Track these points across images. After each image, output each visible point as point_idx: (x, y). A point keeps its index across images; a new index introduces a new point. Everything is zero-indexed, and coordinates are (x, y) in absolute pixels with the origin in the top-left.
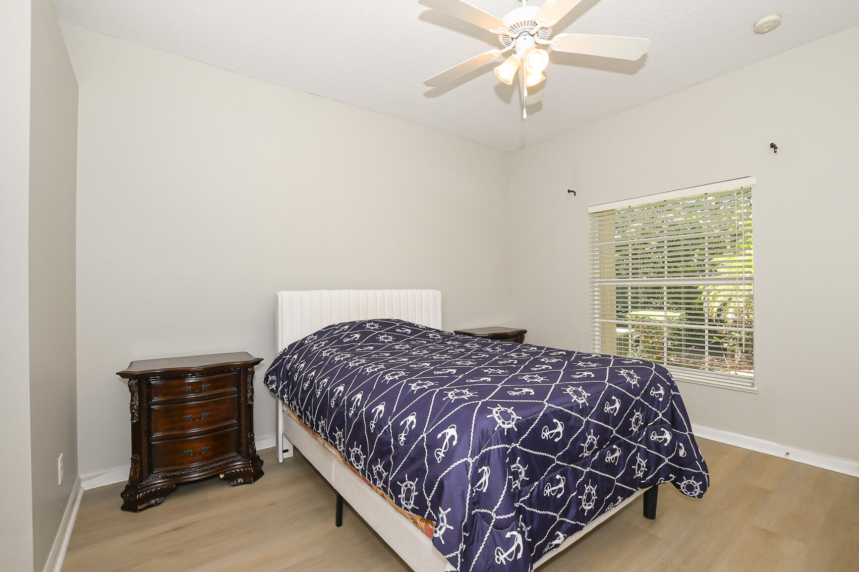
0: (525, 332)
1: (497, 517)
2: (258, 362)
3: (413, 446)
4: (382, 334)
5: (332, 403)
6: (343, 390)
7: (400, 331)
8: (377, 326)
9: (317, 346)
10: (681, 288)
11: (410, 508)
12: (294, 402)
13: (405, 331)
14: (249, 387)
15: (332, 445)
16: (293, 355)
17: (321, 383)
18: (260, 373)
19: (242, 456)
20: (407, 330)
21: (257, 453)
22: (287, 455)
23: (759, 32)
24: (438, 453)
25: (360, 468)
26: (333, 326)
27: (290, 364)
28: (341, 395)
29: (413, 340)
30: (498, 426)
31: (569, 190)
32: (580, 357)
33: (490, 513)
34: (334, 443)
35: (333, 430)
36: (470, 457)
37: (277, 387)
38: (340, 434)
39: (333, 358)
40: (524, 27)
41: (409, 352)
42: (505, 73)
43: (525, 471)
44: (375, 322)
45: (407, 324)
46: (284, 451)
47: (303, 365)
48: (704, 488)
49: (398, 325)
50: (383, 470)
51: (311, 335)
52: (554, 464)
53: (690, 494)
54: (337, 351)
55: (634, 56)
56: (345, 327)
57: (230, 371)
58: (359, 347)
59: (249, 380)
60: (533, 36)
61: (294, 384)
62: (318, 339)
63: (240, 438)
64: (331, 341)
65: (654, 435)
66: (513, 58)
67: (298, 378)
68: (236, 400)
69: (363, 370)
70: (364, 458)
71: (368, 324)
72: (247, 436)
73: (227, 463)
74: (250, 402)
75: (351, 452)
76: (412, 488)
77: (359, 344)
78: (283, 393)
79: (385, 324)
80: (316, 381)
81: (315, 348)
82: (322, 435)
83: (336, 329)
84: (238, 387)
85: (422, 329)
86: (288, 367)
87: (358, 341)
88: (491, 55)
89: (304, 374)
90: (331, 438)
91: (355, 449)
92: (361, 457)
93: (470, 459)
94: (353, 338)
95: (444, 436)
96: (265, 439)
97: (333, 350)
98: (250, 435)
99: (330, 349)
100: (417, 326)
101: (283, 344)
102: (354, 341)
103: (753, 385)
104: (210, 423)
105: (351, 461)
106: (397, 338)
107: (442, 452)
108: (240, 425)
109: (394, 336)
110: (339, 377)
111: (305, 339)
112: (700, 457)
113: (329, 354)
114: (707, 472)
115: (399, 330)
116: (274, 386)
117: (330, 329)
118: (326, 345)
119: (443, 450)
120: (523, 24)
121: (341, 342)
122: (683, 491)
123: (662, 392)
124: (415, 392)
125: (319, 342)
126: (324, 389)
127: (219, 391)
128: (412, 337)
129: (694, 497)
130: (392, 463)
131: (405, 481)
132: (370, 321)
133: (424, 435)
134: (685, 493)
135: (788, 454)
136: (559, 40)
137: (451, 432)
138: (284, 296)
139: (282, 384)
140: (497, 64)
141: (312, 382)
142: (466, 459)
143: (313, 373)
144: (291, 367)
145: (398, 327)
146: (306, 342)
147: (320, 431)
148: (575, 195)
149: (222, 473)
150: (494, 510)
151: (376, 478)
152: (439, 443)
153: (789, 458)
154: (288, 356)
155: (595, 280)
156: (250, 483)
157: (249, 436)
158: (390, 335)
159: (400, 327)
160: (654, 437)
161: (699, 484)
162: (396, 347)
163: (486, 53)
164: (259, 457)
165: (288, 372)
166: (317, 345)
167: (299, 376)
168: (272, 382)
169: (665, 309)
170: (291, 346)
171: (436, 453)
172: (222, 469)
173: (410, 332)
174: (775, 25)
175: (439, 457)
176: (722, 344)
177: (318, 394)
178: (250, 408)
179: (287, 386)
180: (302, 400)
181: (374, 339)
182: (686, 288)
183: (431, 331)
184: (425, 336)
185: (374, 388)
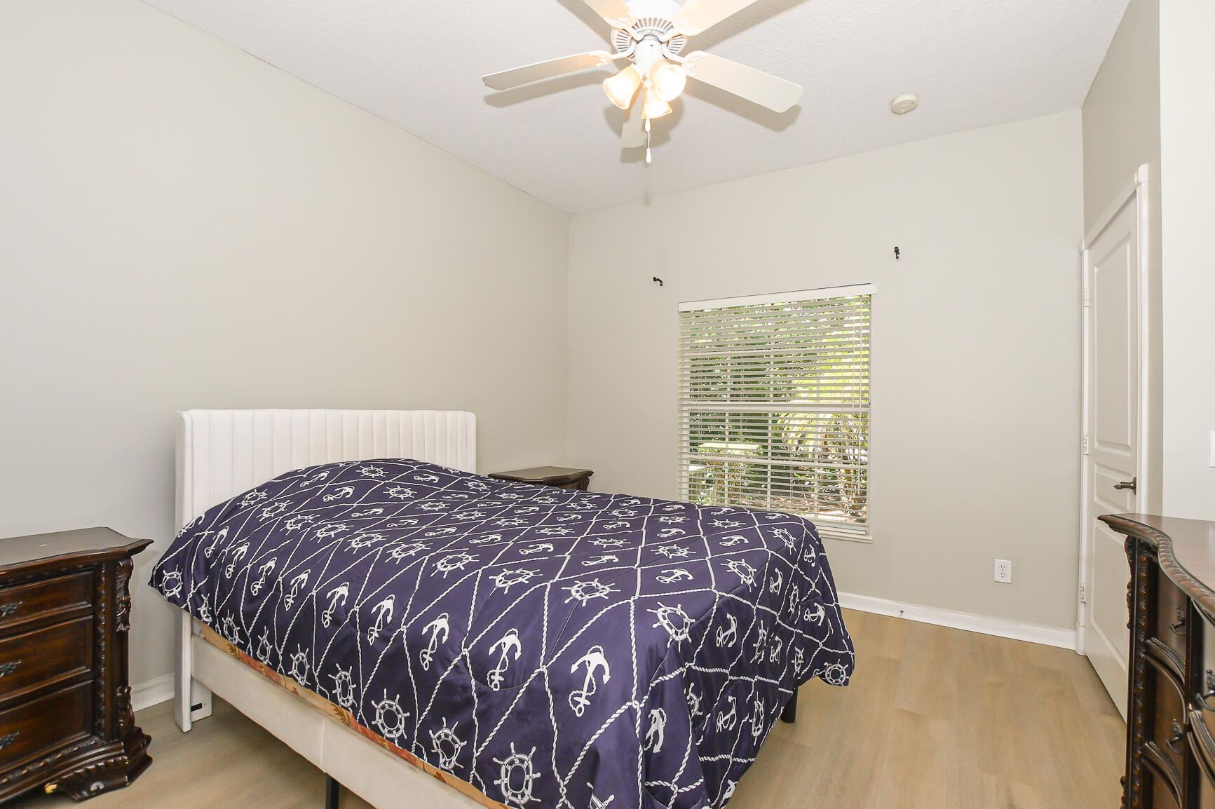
0: (591, 473)
1: (680, 791)
2: (140, 547)
3: (522, 690)
4: (394, 486)
5: (325, 619)
6: (346, 594)
7: (421, 479)
8: (381, 473)
9: (271, 512)
10: (739, 415)
11: (522, 802)
12: (229, 620)
13: (429, 479)
14: (121, 596)
15: (325, 696)
16: (217, 529)
17: (293, 581)
18: (143, 567)
19: (100, 737)
20: (433, 477)
21: (137, 724)
22: (198, 715)
23: (896, 112)
24: (575, 698)
25: (396, 735)
26: (296, 472)
27: (212, 547)
28: (344, 603)
29: (445, 493)
30: (671, 639)
31: (654, 278)
32: (661, 506)
33: (669, 785)
34: (330, 692)
35: (329, 668)
36: (635, 699)
37: (184, 593)
38: (303, 658)
39: (312, 533)
40: (652, 27)
41: (450, 515)
42: (619, 89)
43: (700, 703)
44: (375, 463)
45: (427, 467)
46: (193, 708)
47: (244, 549)
48: (849, 672)
49: (415, 469)
50: (455, 738)
51: (253, 490)
52: (728, 682)
53: (836, 682)
54: (316, 520)
55: (779, 107)
56: (322, 474)
57: (75, 570)
58: (355, 510)
59: (120, 585)
60: (661, 43)
61: (225, 585)
62: (269, 497)
63: (96, 701)
64: (297, 500)
65: (807, 613)
66: (634, 69)
67: (234, 574)
68: (89, 627)
69: (385, 555)
70: (406, 718)
71: (364, 469)
72: (113, 693)
73: (64, 758)
74: (121, 627)
75: (375, 709)
76: (524, 766)
77: (355, 505)
78: (197, 602)
79: (393, 467)
80: (280, 579)
81: (267, 516)
82: (299, 679)
83: (303, 480)
84: (95, 600)
85: (454, 474)
86: (209, 552)
87: (353, 499)
88: (597, 59)
89: (249, 566)
90: (323, 684)
91: (386, 702)
92: (399, 716)
93: (637, 702)
94: (342, 493)
95: (583, 667)
96: (150, 688)
97: (306, 517)
98: (122, 691)
99: (299, 517)
100: (447, 470)
101: (194, 508)
102: (344, 499)
103: (867, 534)
104: (22, 683)
105: (376, 725)
106: (421, 492)
107: (584, 696)
108: (95, 674)
109: (413, 488)
110: (333, 569)
111: (241, 498)
112: (846, 634)
113: (300, 525)
114: (853, 652)
115: (419, 478)
116: (176, 591)
117: (291, 478)
118: (289, 508)
119: (584, 693)
120: (652, 22)
121: (318, 502)
122: (828, 679)
123: (813, 555)
124: (506, 592)
125: (272, 503)
126: (302, 593)
127: (46, 613)
128: (442, 489)
129: (839, 685)
130: (477, 724)
131: (509, 754)
132: (366, 463)
133: (544, 669)
134: (830, 682)
135: (902, 612)
136: (694, 60)
137: (595, 659)
138: (195, 418)
139: (195, 585)
140: (609, 75)
141: (270, 581)
142: (628, 704)
143: (272, 564)
144: (215, 553)
145: (416, 473)
146: (244, 504)
147: (294, 671)
148: (661, 285)
149: (50, 781)
150: (674, 781)
151: (437, 754)
152: (575, 682)
153: (905, 616)
154: (206, 533)
155: (684, 403)
156: (123, 785)
157: (119, 694)
158: (406, 486)
159: (419, 473)
160: (808, 617)
161: (845, 667)
162: (423, 506)
163: (591, 54)
164: (140, 730)
165: (208, 562)
166: (269, 509)
167: (236, 570)
168: (171, 584)
169: (727, 440)
170: (211, 513)
171: (572, 699)
172: (49, 772)
173: (437, 481)
174: (912, 107)
175: (578, 707)
176: (803, 482)
177: (287, 602)
178: (121, 640)
179: (209, 588)
180: (249, 616)
181: (380, 495)
182: (745, 414)
183: (469, 478)
184: (461, 486)
185: (417, 588)
